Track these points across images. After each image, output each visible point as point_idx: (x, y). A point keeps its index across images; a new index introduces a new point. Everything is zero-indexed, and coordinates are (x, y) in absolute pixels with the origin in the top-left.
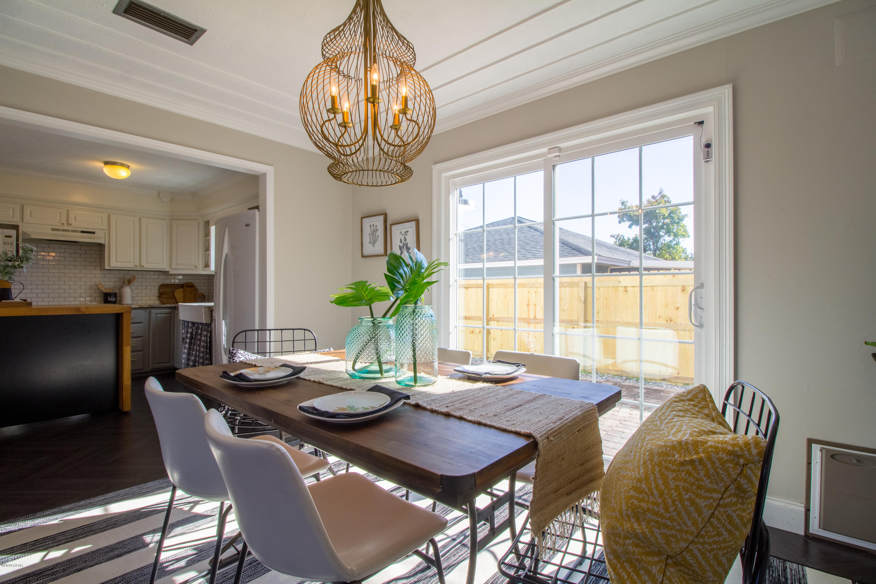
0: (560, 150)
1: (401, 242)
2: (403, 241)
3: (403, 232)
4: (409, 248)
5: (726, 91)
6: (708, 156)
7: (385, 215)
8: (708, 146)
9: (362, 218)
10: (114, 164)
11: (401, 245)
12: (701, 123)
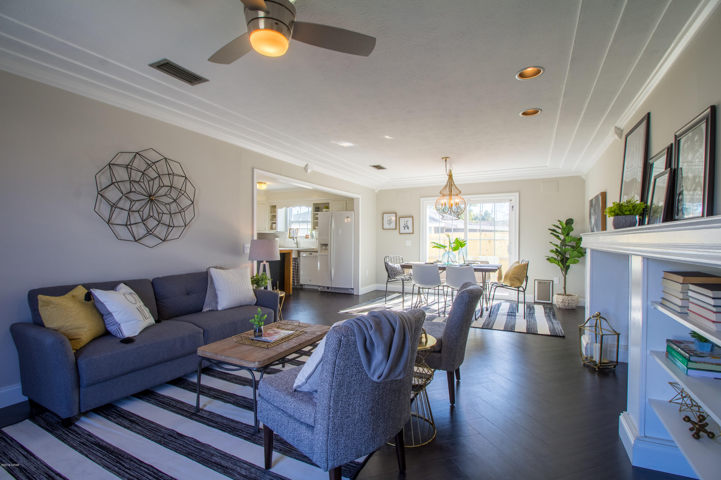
0: (470, 200)
1: (404, 224)
2: (405, 224)
3: (406, 221)
4: (409, 227)
5: (517, 194)
6: (513, 209)
7: (396, 213)
8: (513, 207)
9: (383, 214)
10: (262, 183)
11: (405, 226)
12: (511, 200)
